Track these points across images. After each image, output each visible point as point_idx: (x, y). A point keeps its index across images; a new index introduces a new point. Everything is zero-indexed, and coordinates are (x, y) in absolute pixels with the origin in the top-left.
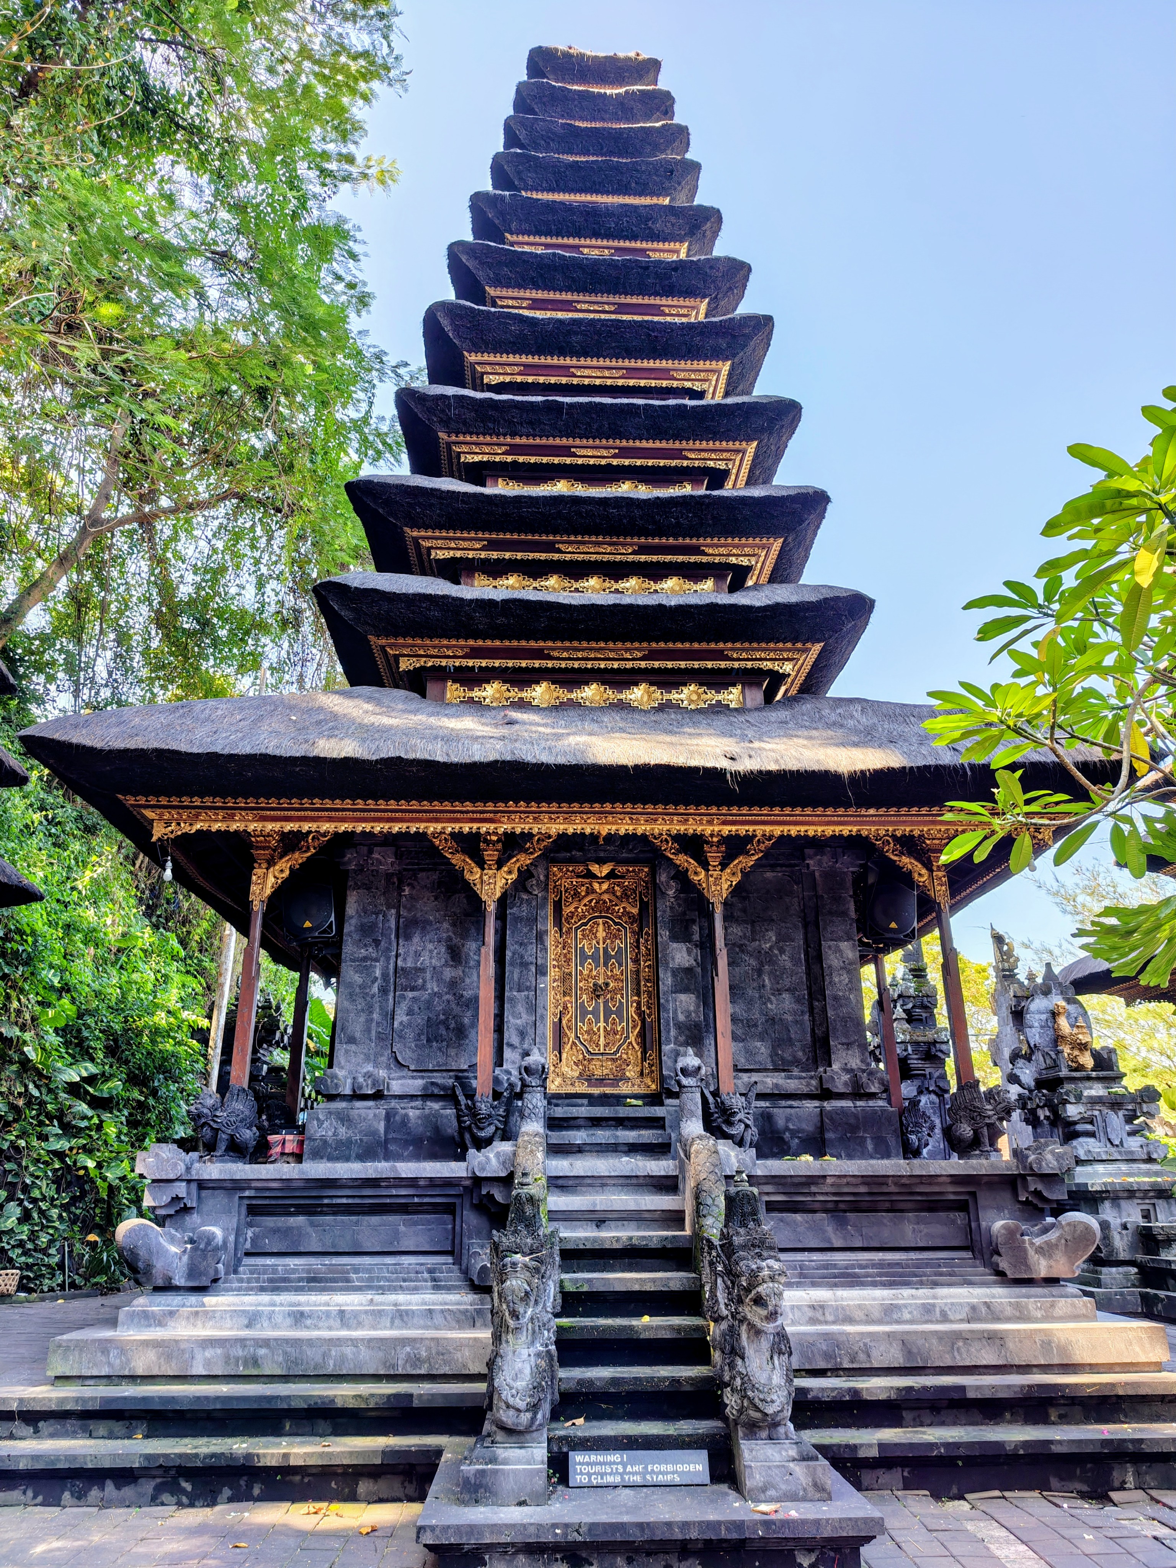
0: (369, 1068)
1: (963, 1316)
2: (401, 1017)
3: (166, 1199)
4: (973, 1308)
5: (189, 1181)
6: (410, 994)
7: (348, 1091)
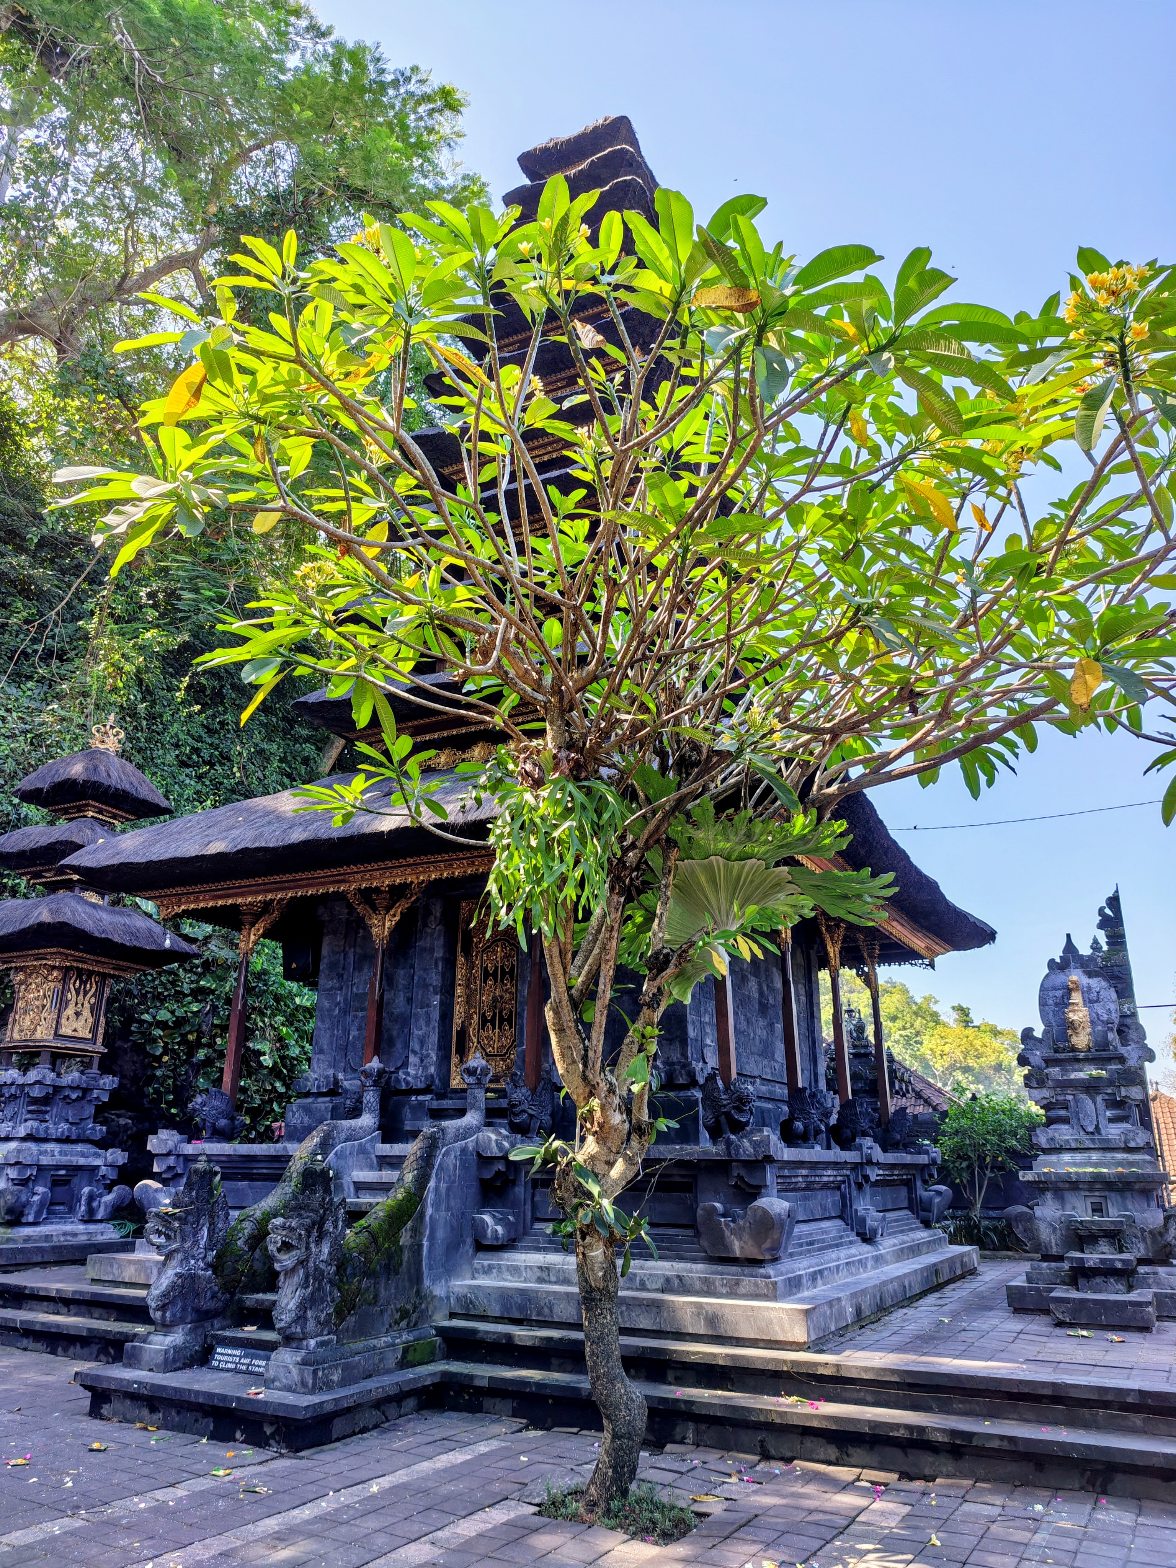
0: (331, 1072)
1: (659, 1286)
2: (354, 1033)
3: (164, 1167)
4: (668, 1280)
5: (178, 1156)
6: (360, 1014)
7: (315, 1090)
